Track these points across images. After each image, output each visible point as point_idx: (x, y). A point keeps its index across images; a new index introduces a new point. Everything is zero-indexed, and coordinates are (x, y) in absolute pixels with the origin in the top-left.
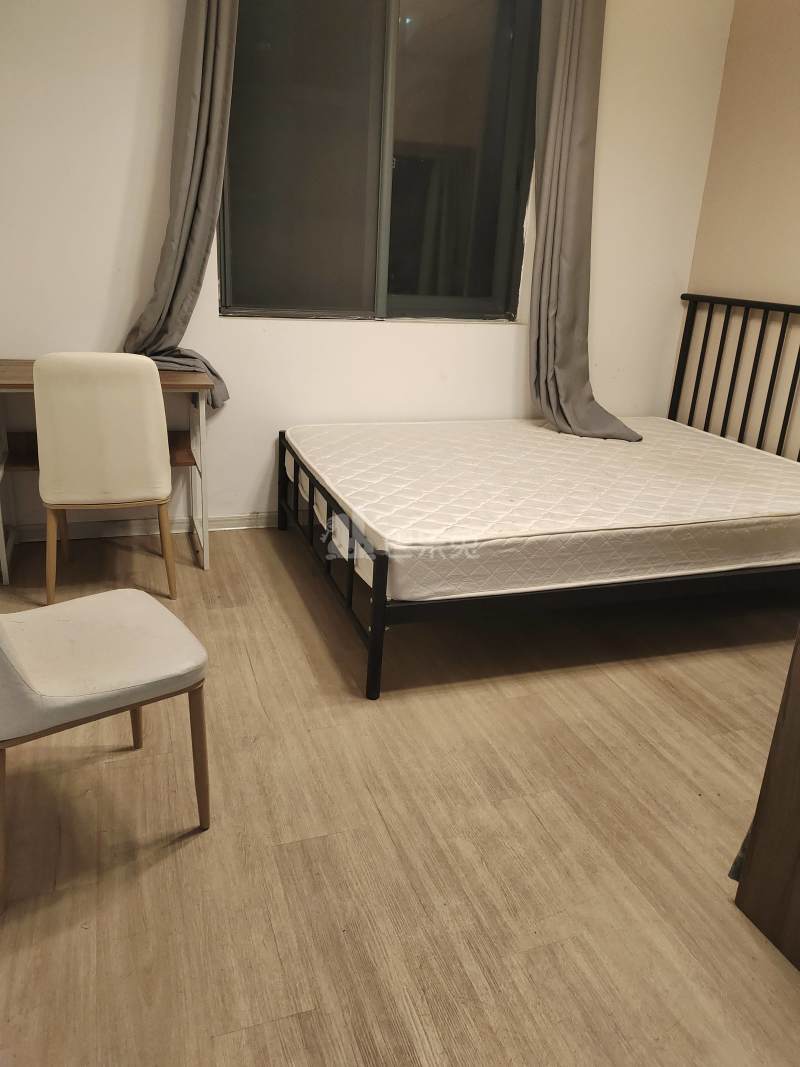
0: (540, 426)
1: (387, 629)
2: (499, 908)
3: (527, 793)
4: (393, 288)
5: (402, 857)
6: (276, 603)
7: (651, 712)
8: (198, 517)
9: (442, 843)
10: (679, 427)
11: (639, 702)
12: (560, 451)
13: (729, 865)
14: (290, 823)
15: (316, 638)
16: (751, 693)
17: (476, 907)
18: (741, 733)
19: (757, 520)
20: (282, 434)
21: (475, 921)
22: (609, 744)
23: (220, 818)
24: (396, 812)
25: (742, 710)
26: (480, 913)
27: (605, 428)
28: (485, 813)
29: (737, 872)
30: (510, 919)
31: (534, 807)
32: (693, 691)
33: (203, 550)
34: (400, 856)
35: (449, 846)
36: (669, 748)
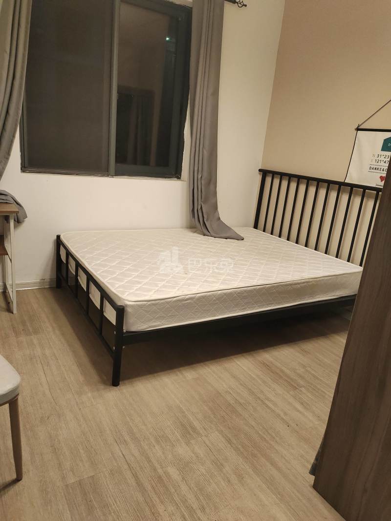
0: (195, 232)
1: (123, 347)
2: (194, 508)
3: (203, 435)
4: (118, 160)
5: (139, 484)
6: (57, 332)
7: (259, 381)
8: (9, 283)
9: (160, 471)
10: (259, 232)
11: (254, 376)
12: (206, 246)
13: (310, 467)
14: (72, 470)
15: (81, 352)
16: (304, 367)
17: (183, 510)
18: (303, 389)
19: (303, 281)
20: (58, 237)
21: (182, 519)
22: (242, 401)
23: (29, 471)
24: (133, 455)
25: (301, 376)
26: (185, 513)
27: (226, 233)
28: (182, 450)
29: (314, 471)
30: (201, 514)
31: (208, 443)
32: (278, 368)
33: (12, 302)
34: (137, 483)
35: (164, 473)
36: (271, 401)
